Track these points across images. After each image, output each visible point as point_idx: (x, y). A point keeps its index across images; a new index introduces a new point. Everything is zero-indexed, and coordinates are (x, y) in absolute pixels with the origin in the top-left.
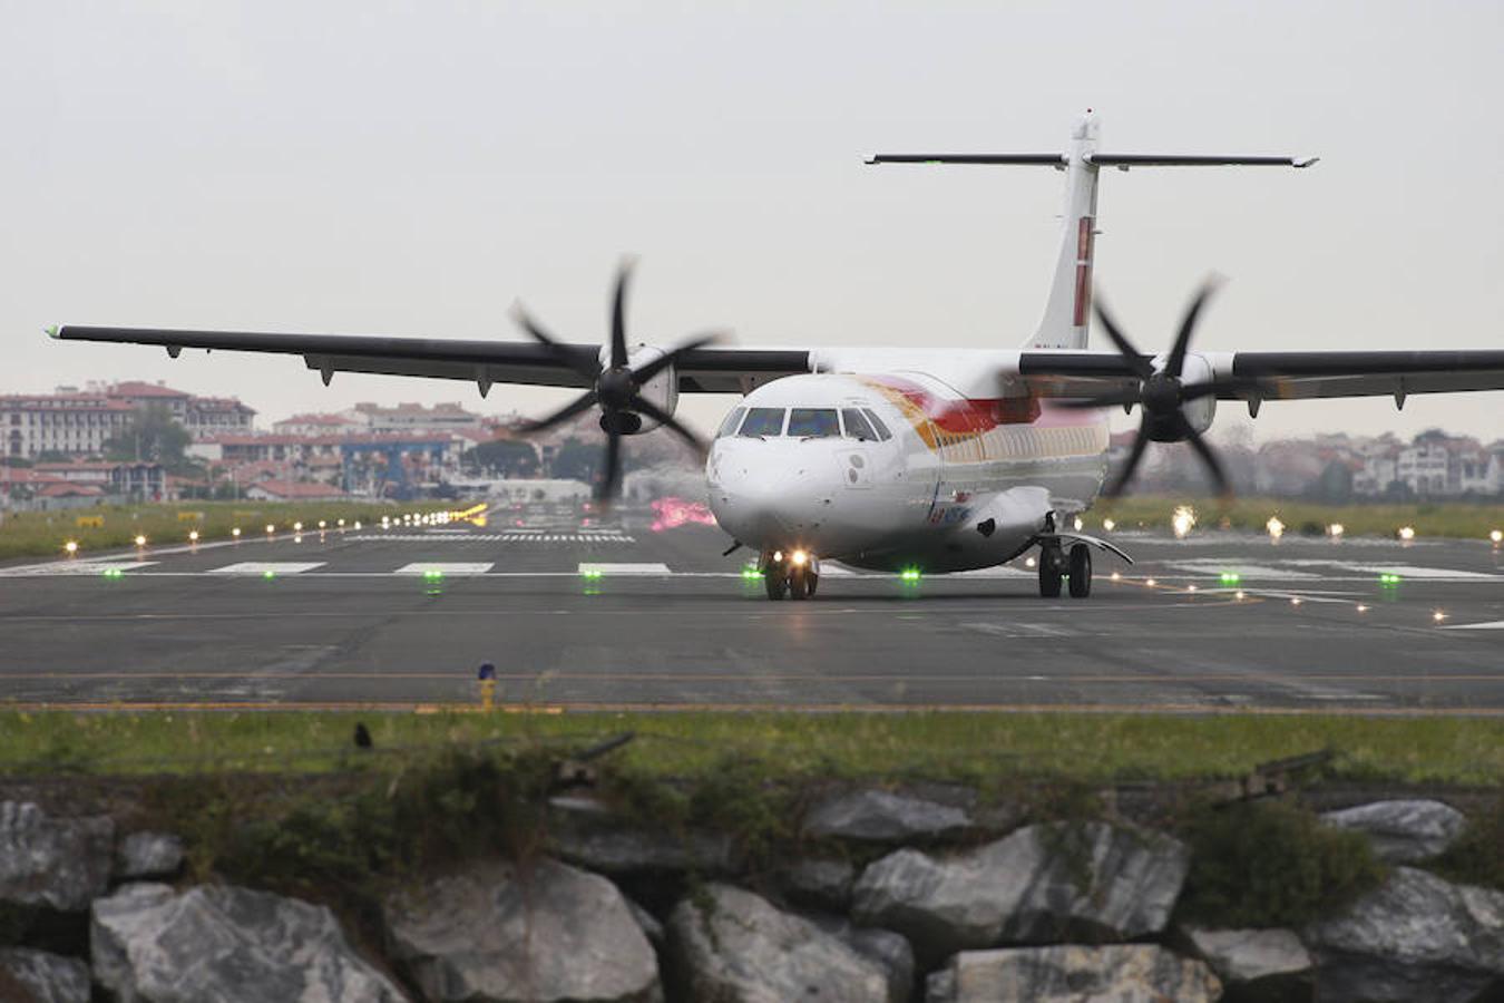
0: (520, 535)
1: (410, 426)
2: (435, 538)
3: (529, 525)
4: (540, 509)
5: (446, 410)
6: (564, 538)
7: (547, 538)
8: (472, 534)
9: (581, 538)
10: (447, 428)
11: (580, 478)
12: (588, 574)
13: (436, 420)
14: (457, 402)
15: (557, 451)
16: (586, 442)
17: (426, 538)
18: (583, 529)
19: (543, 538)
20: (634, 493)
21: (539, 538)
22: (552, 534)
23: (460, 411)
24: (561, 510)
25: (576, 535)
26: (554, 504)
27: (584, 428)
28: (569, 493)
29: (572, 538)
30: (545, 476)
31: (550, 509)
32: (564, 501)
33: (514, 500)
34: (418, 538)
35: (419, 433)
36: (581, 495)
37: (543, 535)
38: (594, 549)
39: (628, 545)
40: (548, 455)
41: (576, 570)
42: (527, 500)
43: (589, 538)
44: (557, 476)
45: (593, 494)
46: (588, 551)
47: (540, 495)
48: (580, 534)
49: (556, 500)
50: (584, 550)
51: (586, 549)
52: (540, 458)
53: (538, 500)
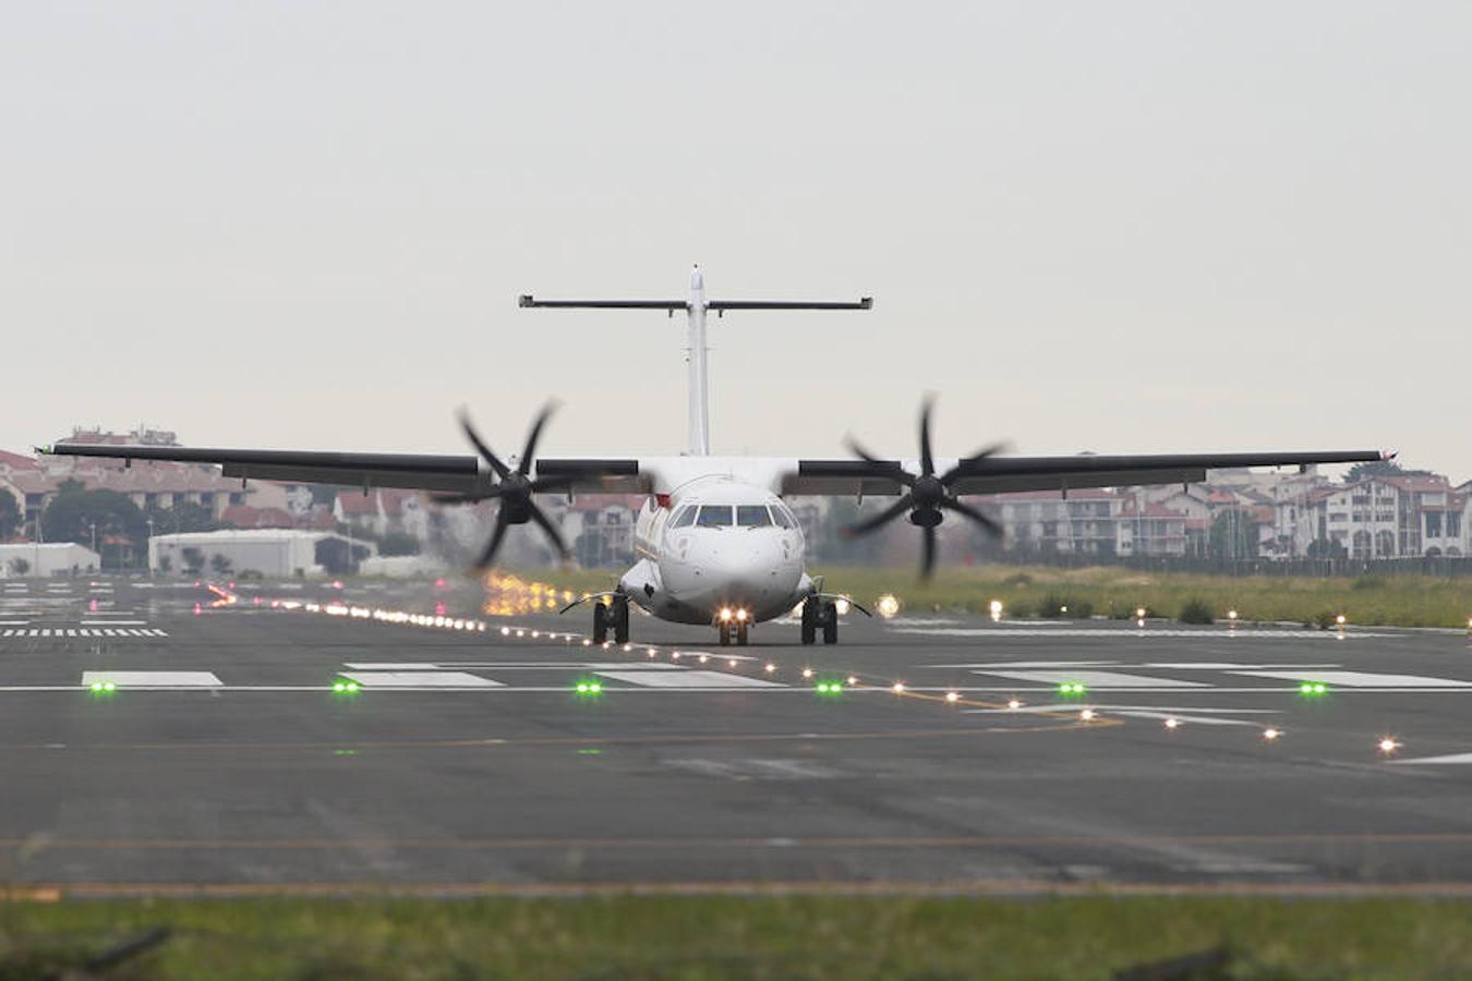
4: (22, 588)
6: (59, 633)
7: (34, 633)
9: (84, 632)
11: (83, 541)
12: (96, 687)
15: (48, 500)
16: (90, 487)
18: (91, 618)
19: (27, 633)
20: (165, 562)
21: (21, 633)
22: (40, 628)
24: (54, 587)
25: (77, 627)
26: (42, 579)
28: (65, 565)
29: (72, 633)
30: (31, 537)
31: (37, 587)
32: (61, 575)
36: (83, 566)
37: (28, 628)
38: (103, 650)
39: (154, 643)
40: (32, 507)
41: (78, 680)
43: (97, 633)
44: (51, 537)
45: (103, 564)
46: (95, 651)
47: (22, 566)
48: (84, 627)
49: (46, 573)
50: (89, 651)
51: (93, 649)
52: (22, 511)
53: (18, 575)
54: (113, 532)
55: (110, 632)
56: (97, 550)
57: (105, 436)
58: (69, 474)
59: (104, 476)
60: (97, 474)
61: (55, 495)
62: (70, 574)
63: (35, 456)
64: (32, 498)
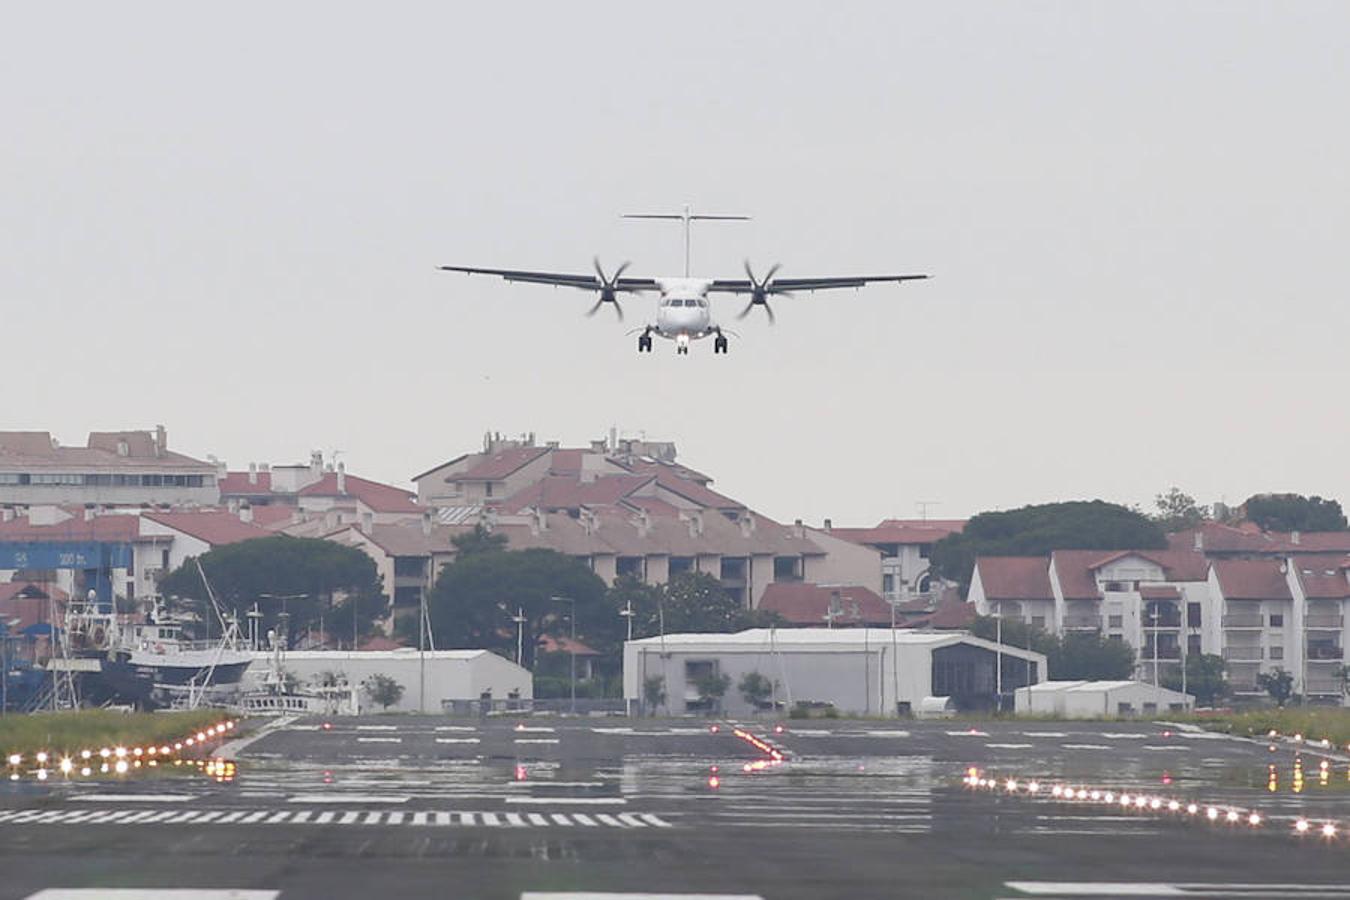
0: (341, 808)
1: (21, 494)
2: (101, 817)
3: (352, 781)
4: (388, 733)
5: (122, 448)
6: (467, 818)
7: (420, 818)
8: (201, 805)
9: (514, 819)
10: (128, 502)
11: (501, 647)
13: (92, 480)
14: (150, 427)
15: (435, 569)
16: (516, 544)
17: (76, 817)
19: (409, 817)
20: (653, 690)
21: (396, 818)
22: (432, 809)
23: (165, 456)
25: (500, 807)
26: (423, 718)
27: (512, 506)
28: (468, 693)
29: (490, 819)
30: (408, 636)
31: (418, 733)
32: (459, 710)
33: (315, 706)
34: (52, 816)
35: (44, 516)
36: (500, 694)
37: (408, 810)
38: (554, 852)
39: (648, 839)
40: (408, 582)
42: (350, 707)
43: (537, 819)
44: (446, 640)
45: (537, 692)
46: (539, 852)
47: (387, 692)
48: (513, 808)
49: (434, 707)
50: (528, 854)
51: (533, 850)
52: (388, 589)
53: (379, 708)
54: (554, 630)
55: (560, 819)
56: (527, 664)
57: (547, 450)
58: (475, 521)
59: (543, 525)
60: (528, 521)
61: (450, 559)
62: (476, 708)
63: (414, 488)
64: (408, 565)
